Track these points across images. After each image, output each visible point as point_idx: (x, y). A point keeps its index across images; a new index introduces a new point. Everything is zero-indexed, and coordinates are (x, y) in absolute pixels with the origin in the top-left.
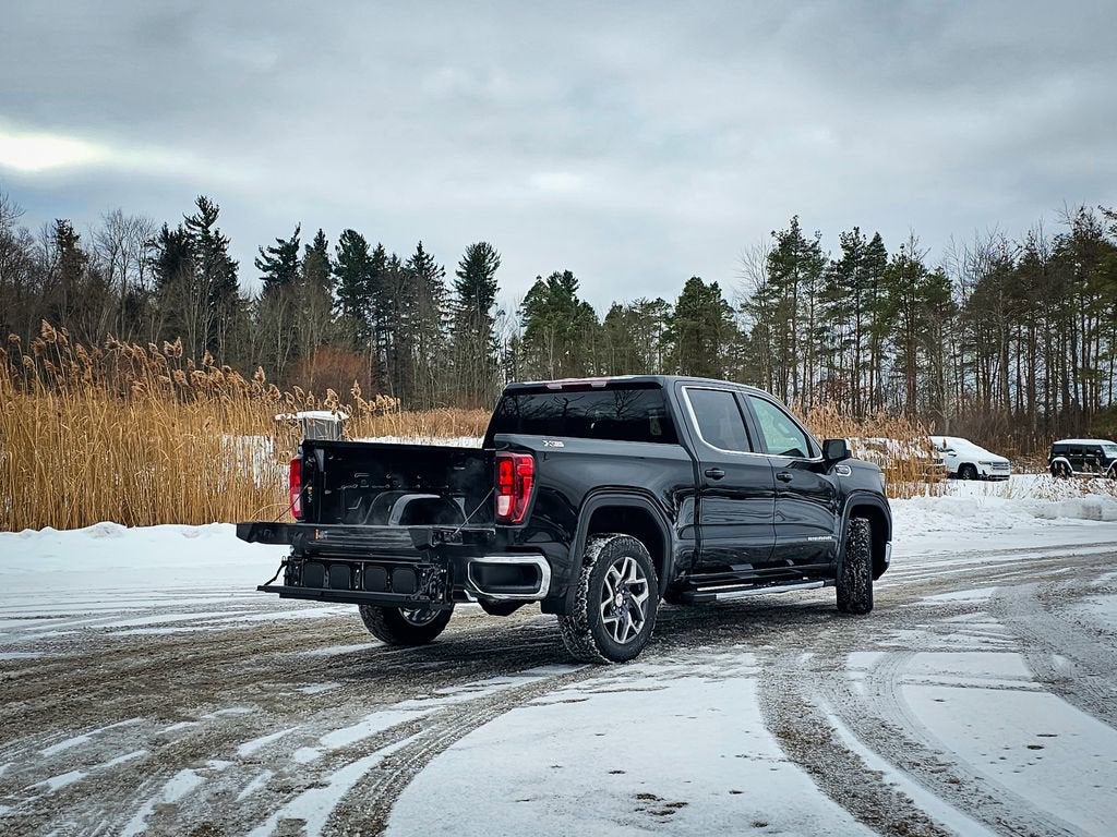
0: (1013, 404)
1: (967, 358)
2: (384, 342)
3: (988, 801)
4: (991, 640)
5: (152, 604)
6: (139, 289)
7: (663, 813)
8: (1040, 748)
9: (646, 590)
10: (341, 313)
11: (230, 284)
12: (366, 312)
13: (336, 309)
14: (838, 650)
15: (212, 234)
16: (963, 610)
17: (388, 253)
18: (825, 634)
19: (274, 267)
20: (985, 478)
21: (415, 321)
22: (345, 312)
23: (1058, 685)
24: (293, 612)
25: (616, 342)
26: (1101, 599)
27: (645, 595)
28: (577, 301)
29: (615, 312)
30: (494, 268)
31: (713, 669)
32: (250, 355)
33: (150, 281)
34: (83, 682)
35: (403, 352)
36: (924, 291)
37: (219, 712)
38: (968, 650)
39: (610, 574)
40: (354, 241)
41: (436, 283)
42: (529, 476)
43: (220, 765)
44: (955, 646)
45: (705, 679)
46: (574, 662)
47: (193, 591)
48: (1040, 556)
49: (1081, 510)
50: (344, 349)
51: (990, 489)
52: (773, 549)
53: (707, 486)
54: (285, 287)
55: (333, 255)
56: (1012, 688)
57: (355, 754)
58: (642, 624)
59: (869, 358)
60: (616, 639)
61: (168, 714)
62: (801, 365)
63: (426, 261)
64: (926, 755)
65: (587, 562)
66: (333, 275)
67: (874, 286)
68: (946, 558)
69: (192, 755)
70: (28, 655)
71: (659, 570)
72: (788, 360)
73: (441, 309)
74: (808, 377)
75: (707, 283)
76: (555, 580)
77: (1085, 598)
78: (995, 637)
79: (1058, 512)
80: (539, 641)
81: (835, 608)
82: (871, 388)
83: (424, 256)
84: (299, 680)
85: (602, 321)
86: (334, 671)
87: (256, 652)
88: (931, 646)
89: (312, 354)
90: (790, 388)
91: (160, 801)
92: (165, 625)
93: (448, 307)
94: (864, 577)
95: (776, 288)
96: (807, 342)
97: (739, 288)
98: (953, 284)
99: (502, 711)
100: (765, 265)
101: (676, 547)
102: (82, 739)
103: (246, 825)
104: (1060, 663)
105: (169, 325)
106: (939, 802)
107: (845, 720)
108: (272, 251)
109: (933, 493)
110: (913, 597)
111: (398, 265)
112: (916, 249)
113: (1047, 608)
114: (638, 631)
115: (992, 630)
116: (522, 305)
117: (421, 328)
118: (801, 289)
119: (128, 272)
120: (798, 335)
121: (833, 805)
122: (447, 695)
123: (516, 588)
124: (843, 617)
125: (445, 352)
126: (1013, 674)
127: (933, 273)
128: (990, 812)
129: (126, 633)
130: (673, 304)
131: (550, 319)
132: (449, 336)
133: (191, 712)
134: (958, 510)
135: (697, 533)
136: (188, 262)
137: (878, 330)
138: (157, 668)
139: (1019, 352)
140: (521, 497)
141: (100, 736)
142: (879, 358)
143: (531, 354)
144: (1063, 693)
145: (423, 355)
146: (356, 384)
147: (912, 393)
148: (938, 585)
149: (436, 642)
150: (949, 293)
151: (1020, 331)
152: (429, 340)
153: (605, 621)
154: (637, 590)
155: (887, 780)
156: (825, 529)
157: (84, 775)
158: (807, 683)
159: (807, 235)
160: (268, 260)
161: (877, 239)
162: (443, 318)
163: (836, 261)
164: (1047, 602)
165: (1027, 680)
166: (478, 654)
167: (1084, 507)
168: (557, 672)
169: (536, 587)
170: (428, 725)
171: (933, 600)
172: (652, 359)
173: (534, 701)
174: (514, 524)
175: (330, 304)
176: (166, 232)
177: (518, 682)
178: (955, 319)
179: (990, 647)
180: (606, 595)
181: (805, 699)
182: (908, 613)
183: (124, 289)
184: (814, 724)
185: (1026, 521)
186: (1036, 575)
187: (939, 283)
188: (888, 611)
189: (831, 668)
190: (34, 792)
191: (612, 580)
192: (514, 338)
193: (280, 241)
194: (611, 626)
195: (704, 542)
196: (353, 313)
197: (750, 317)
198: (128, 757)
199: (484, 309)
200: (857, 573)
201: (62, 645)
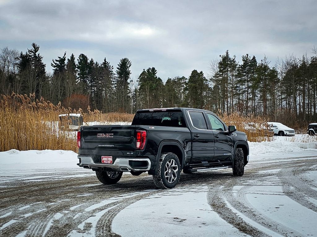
0: (298, 111)
1: (283, 96)
2: (93, 91)
3: (261, 219)
4: (275, 183)
5: (33, 173)
6: (13, 73)
7: (180, 222)
8: (278, 208)
9: (177, 169)
10: (79, 81)
11: (43, 72)
12: (87, 81)
13: (77, 80)
14: (231, 185)
15: (37, 55)
16: (270, 175)
17: (95, 62)
18: (228, 181)
19: (57, 66)
20: (286, 135)
21: (104, 83)
22: (80, 80)
23: (289, 194)
24: (75, 175)
25: (169, 91)
26: (310, 172)
27: (177, 170)
28: (156, 77)
29: (169, 81)
30: (129, 67)
31: (196, 190)
32: (49, 95)
33: (16, 70)
34: (22, 193)
35: (100, 94)
36: (269, 75)
37: (62, 200)
38: (268, 185)
39: (167, 164)
40: (83, 58)
41: (110, 71)
42: (145, 137)
43: (67, 212)
44: (264, 184)
45: (193, 192)
46: (157, 188)
47: (43, 170)
48: (297, 159)
49: (315, 146)
50: (80, 93)
51: (287, 139)
52: (214, 157)
53: (195, 139)
54: (61, 73)
55: (76, 62)
56: (276, 194)
57: (101, 209)
58: (176, 178)
59: (251, 96)
60: (169, 182)
61: (48, 201)
62: (229, 98)
63: (107, 64)
64: (248, 209)
65: (161, 160)
66: (77, 69)
67: (253, 73)
68: (269, 160)
69: (58, 210)
70: (3, 187)
71: (181, 163)
72: (225, 97)
73: (112, 80)
74: (231, 102)
75: (199, 72)
76: (152, 166)
77: (306, 172)
78: (276, 182)
79: (308, 146)
80: (147, 183)
81: (233, 174)
82: (252, 106)
83: (106, 62)
84: (81, 193)
85: (164, 84)
86: (90, 191)
87: (67, 186)
88: (258, 184)
89: (70, 94)
90: (226, 106)
91: (54, 219)
92: (39, 179)
93: (114, 79)
94: (243, 164)
95: (221, 73)
96: (231, 91)
97: (209, 74)
98: (278, 72)
99: (138, 200)
100: (217, 66)
101: (186, 156)
102: (28, 206)
103: (77, 224)
104: (292, 188)
105: (23, 85)
106: (249, 219)
107: (230, 202)
108: (57, 61)
109: (269, 140)
110: (256, 171)
111: (98, 65)
112: (266, 61)
113: (294, 175)
114: (175, 180)
115: (276, 180)
116: (138, 78)
117: (105, 86)
118: (229, 74)
119: (10, 68)
120: (228, 89)
121: (223, 220)
122: (123, 196)
123: (141, 167)
124: (234, 177)
125: (113, 94)
126: (277, 191)
127: (272, 69)
128: (261, 221)
129: (29, 181)
130: (188, 78)
131: (148, 83)
132: (115, 89)
133: (55, 200)
134: (276, 146)
135: (192, 152)
136: (29, 65)
137: (254, 87)
138: (41, 190)
139: (300, 95)
140: (143, 143)
141: (32, 206)
142: (255, 96)
143: (141, 94)
144: (289, 196)
145: (106, 95)
146: (89, 107)
147: (265, 107)
148: (264, 168)
149: (118, 183)
150: (277, 75)
151: (300, 88)
152: (108, 90)
153: (166, 177)
154: (175, 168)
155: (237, 215)
156: (229, 151)
157: (32, 214)
158: (221, 194)
159: (231, 56)
160: (56, 64)
161: (254, 58)
162: (112, 82)
163: (241, 65)
164: (295, 173)
165: (281, 192)
166: (130, 186)
167: (316, 145)
168: (152, 191)
169: (147, 167)
170: (119, 203)
171: (261, 172)
172: (181, 96)
173: (146, 198)
174: (141, 150)
175: (75, 78)
176: (22, 54)
177: (142, 193)
178: (279, 84)
179: (274, 184)
180: (166, 170)
181: (219, 197)
182: (253, 176)
183: (8, 73)
184: (221, 203)
185: (298, 149)
186: (294, 165)
187: (274, 72)
188: (248, 175)
189: (228, 190)
190: (21, 217)
191: (168, 165)
192: (136, 89)
193: (59, 58)
194: (167, 178)
195: (194, 155)
196: (84, 81)
197: (213, 83)
198: (42, 210)
199: (126, 80)
200: (241, 163)
201: (12, 184)
